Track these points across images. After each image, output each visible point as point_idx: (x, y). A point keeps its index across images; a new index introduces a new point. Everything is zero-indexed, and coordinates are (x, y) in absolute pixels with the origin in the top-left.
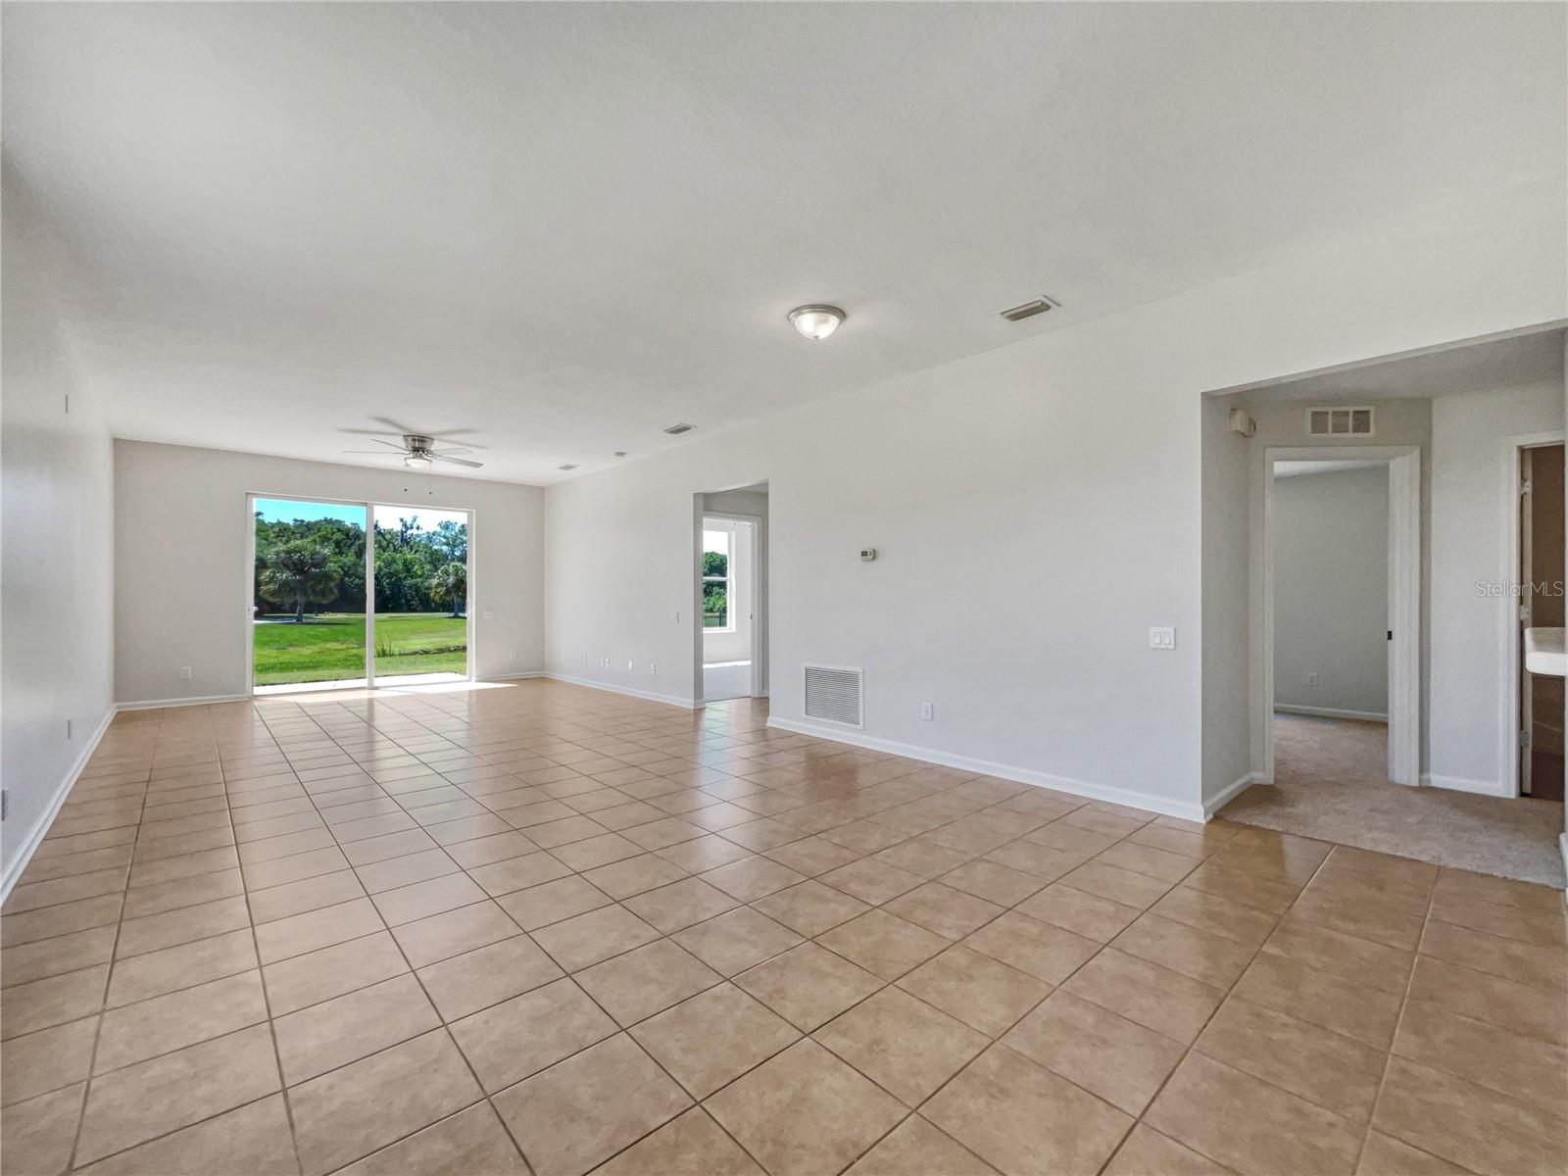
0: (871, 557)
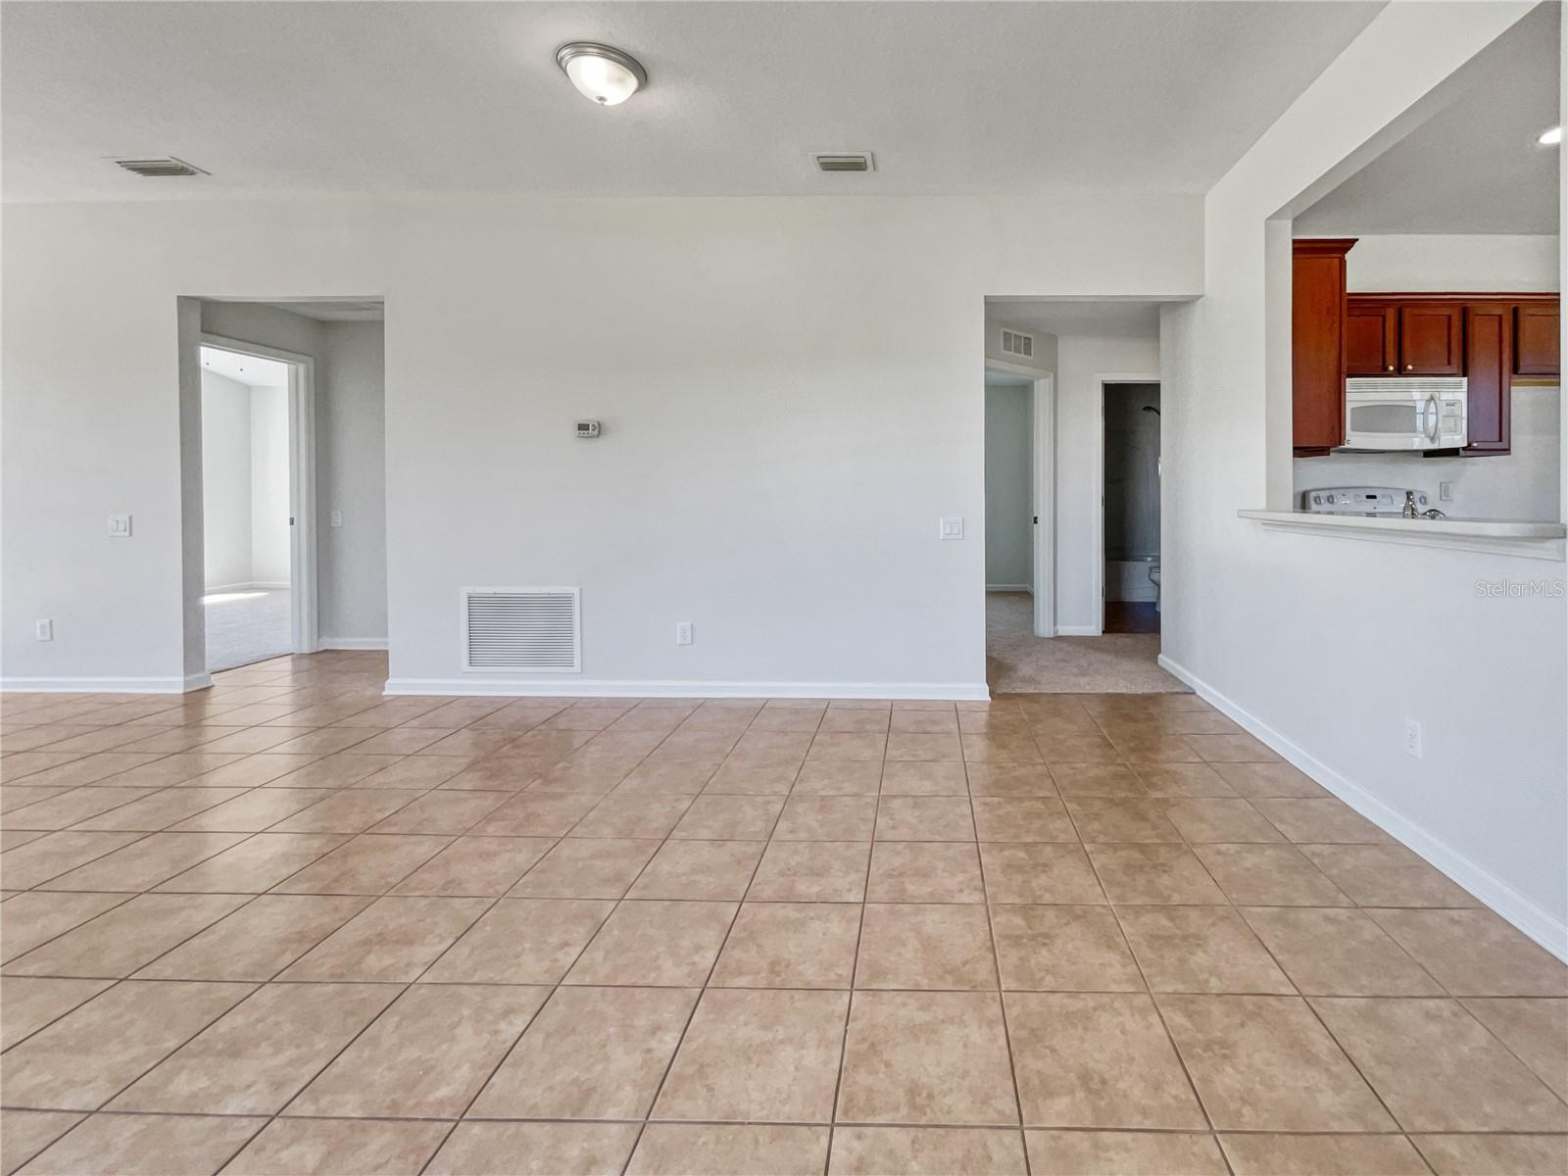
0: (596, 432)
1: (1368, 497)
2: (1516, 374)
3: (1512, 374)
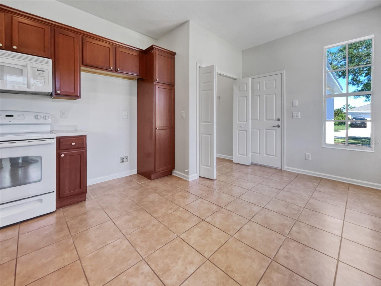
1: (7, 116)
2: (83, 65)
3: (81, 65)
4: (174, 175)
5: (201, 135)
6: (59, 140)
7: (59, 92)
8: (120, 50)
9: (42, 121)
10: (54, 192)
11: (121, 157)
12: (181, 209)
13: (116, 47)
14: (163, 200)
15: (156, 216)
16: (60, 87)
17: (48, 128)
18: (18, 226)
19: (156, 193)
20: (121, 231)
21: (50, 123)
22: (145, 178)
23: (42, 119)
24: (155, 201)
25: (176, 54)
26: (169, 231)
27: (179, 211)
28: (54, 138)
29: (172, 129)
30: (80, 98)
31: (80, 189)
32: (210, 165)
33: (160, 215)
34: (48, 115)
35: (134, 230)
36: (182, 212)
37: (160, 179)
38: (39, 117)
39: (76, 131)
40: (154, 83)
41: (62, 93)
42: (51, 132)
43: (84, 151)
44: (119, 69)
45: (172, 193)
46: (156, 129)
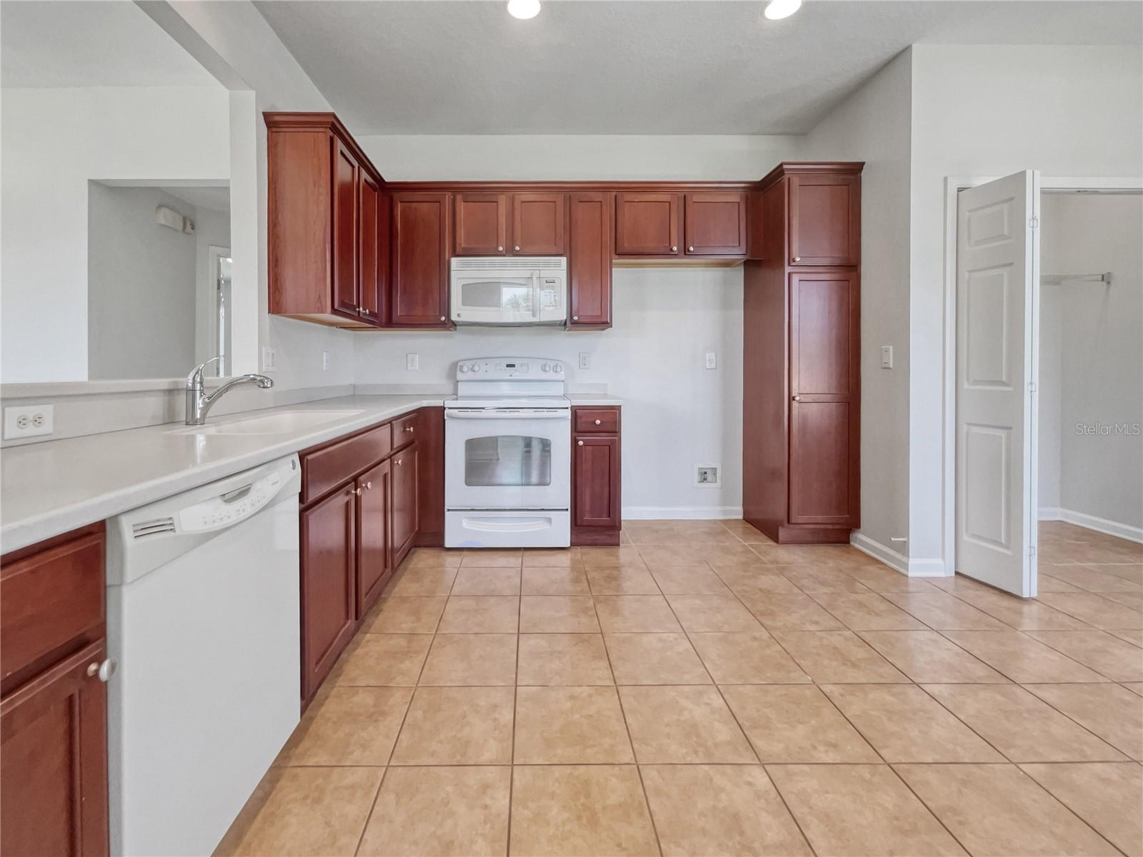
1: (508, 366)
2: (616, 254)
3: (614, 255)
4: (857, 546)
5: (964, 429)
6: (576, 412)
7: (576, 318)
8: (694, 200)
9: (550, 375)
10: (567, 510)
11: (700, 468)
12: (848, 633)
13: (685, 196)
14: (800, 598)
15: (768, 623)
16: (578, 310)
17: (559, 389)
18: (520, 553)
19: (782, 577)
20: (679, 622)
21: (563, 379)
22: (762, 534)
23: (551, 371)
24: (777, 592)
25: (864, 167)
26: (792, 664)
27: (840, 635)
28: (567, 408)
29: (849, 403)
30: (612, 327)
31: (609, 517)
32: (1003, 541)
33: (779, 624)
34: (560, 364)
35: (708, 630)
36: (846, 639)
37: (806, 548)
38: (547, 369)
39: (605, 396)
40: (788, 269)
41: (582, 320)
42: (565, 396)
43: (617, 438)
44: (692, 249)
45: (832, 589)
46: (791, 399)
